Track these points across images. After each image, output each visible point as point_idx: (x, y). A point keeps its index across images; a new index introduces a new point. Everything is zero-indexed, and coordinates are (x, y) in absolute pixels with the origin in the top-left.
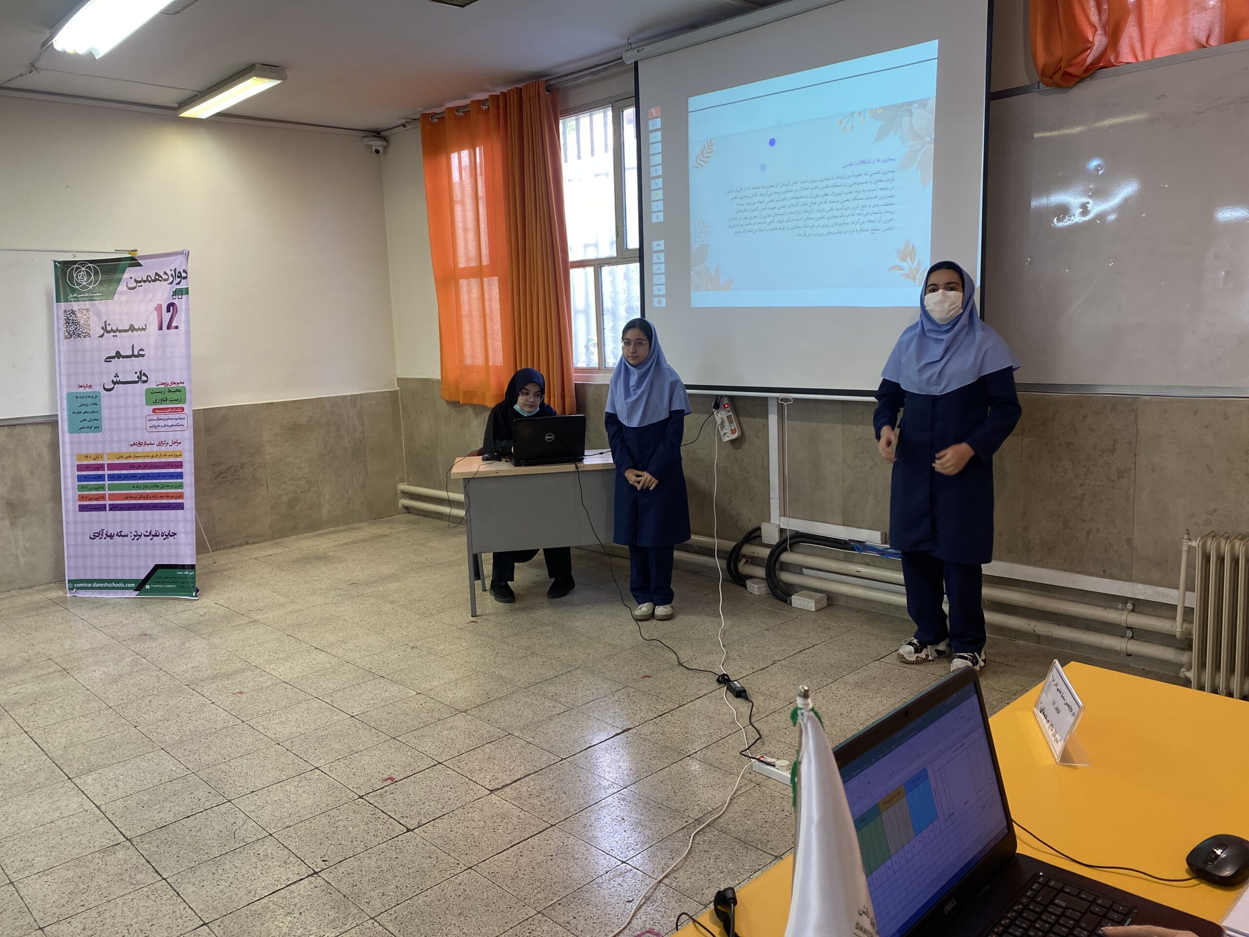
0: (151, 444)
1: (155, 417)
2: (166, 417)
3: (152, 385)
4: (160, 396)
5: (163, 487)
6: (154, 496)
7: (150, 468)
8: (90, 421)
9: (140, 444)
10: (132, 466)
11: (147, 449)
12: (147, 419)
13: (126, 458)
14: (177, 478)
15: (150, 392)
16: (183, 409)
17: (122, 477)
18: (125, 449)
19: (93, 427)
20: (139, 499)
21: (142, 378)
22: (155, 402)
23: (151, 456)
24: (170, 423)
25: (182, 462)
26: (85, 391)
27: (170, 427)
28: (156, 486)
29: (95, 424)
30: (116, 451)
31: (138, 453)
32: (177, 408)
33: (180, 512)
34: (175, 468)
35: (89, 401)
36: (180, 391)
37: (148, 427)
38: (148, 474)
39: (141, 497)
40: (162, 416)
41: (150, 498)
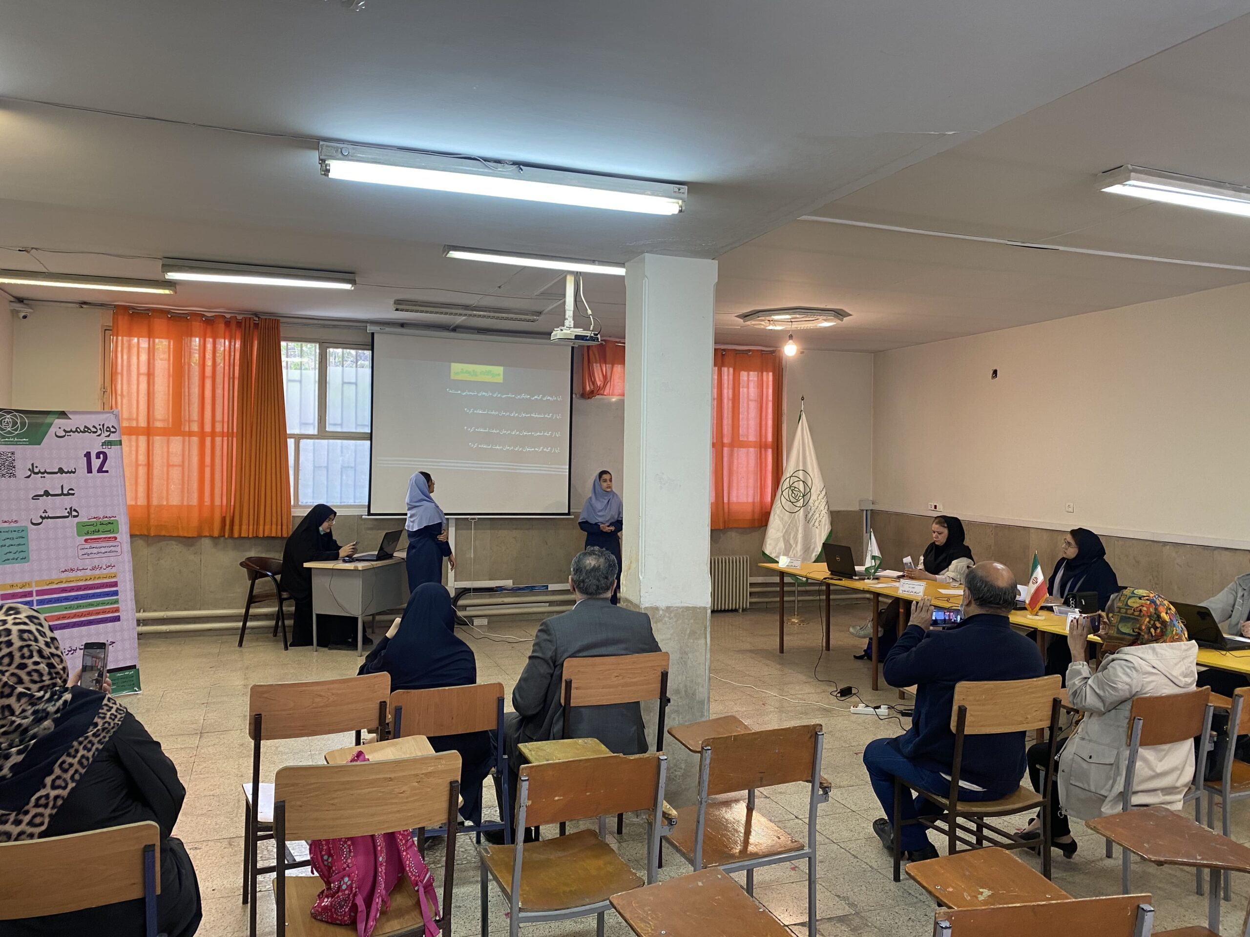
0: (83, 569)
1: (88, 546)
2: (100, 545)
3: (83, 518)
4: (93, 528)
5: (98, 605)
6: (90, 614)
7: (84, 590)
8: (15, 553)
9: (72, 570)
10: (64, 590)
11: (80, 573)
12: (79, 548)
13: (57, 584)
14: (112, 596)
15: (81, 526)
16: (116, 538)
17: (53, 601)
18: (55, 575)
19: (19, 559)
20: (72, 618)
21: (72, 513)
22: (87, 533)
23: (84, 579)
24: (103, 550)
25: (117, 582)
26: (10, 525)
27: (104, 553)
28: (91, 605)
29: (22, 555)
30: (45, 577)
31: (70, 578)
32: (110, 538)
33: (117, 623)
34: (110, 587)
35: (15, 535)
36: (112, 523)
37: (80, 555)
38: (81, 595)
39: (75, 615)
40: (94, 545)
41: (85, 616)
